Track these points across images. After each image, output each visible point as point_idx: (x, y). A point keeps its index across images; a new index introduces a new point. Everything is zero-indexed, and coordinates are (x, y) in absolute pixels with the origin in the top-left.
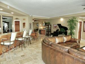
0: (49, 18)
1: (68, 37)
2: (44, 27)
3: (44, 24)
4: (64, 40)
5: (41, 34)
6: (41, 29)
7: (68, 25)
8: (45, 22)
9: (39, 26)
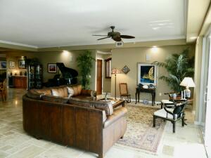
0: (37, 47)
1: (75, 89)
2: (24, 71)
3: (24, 62)
4: (69, 94)
5: (15, 87)
6: (13, 75)
7: (79, 66)
8: (25, 57)
9: (8, 67)
